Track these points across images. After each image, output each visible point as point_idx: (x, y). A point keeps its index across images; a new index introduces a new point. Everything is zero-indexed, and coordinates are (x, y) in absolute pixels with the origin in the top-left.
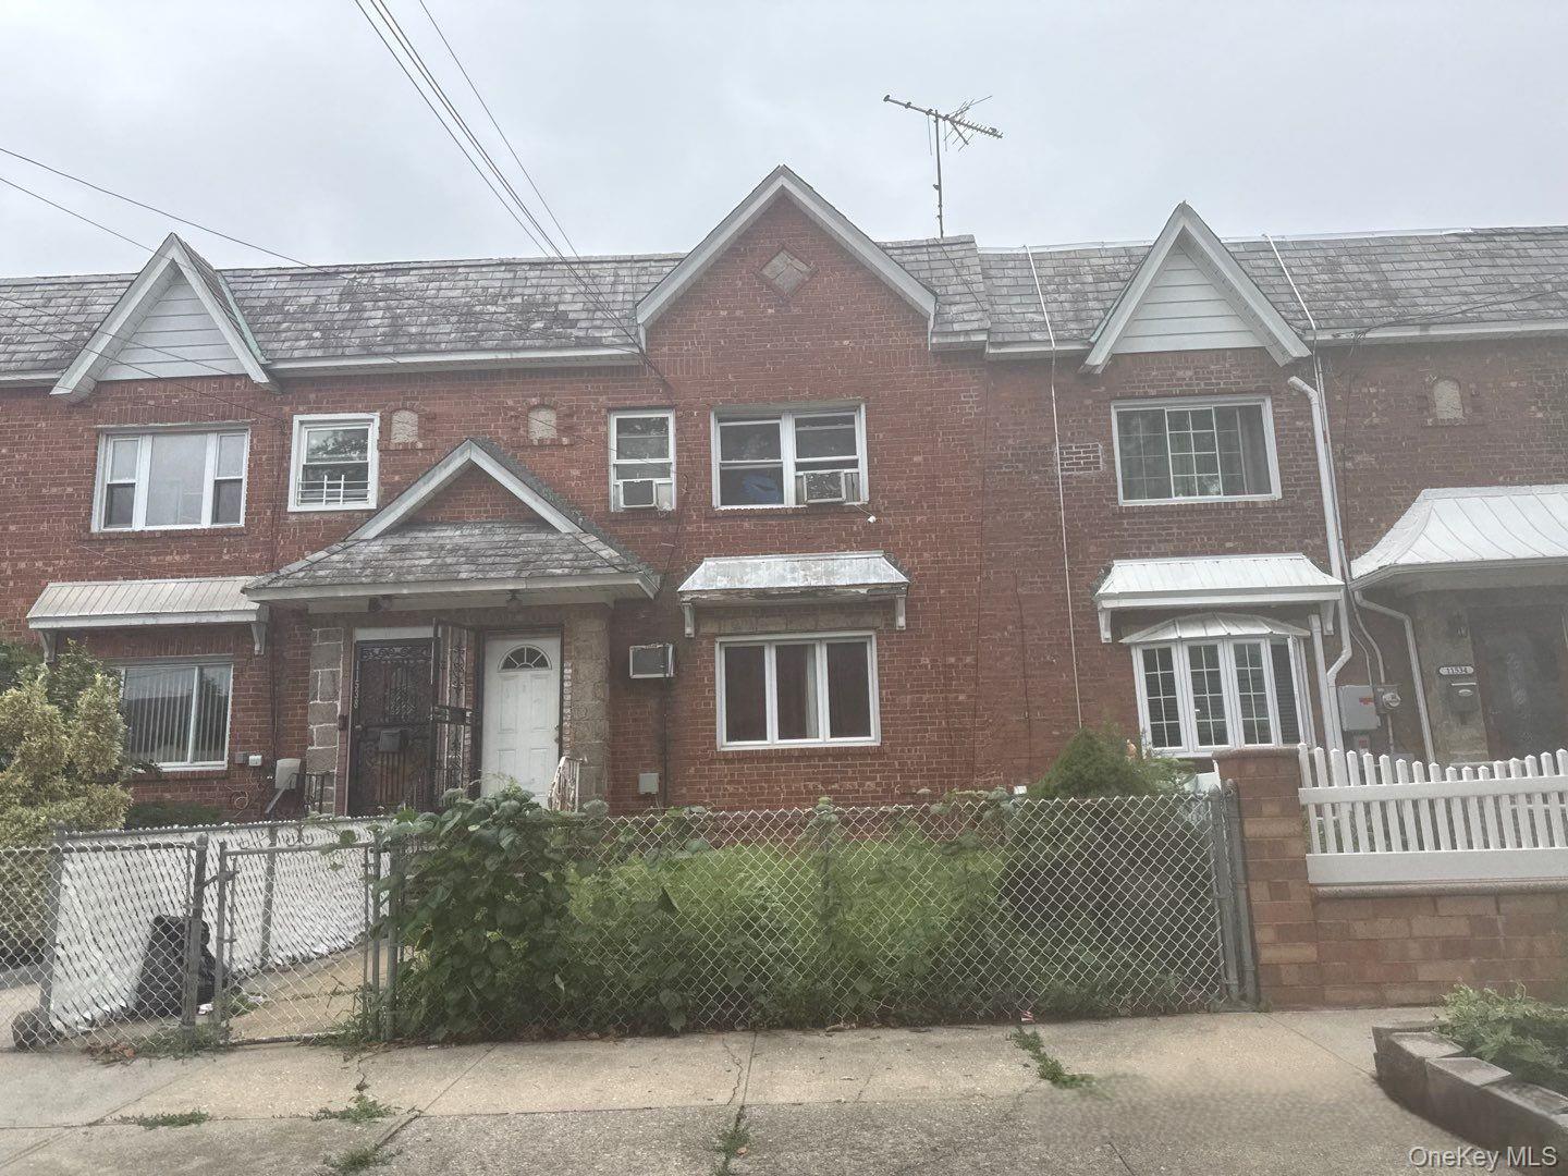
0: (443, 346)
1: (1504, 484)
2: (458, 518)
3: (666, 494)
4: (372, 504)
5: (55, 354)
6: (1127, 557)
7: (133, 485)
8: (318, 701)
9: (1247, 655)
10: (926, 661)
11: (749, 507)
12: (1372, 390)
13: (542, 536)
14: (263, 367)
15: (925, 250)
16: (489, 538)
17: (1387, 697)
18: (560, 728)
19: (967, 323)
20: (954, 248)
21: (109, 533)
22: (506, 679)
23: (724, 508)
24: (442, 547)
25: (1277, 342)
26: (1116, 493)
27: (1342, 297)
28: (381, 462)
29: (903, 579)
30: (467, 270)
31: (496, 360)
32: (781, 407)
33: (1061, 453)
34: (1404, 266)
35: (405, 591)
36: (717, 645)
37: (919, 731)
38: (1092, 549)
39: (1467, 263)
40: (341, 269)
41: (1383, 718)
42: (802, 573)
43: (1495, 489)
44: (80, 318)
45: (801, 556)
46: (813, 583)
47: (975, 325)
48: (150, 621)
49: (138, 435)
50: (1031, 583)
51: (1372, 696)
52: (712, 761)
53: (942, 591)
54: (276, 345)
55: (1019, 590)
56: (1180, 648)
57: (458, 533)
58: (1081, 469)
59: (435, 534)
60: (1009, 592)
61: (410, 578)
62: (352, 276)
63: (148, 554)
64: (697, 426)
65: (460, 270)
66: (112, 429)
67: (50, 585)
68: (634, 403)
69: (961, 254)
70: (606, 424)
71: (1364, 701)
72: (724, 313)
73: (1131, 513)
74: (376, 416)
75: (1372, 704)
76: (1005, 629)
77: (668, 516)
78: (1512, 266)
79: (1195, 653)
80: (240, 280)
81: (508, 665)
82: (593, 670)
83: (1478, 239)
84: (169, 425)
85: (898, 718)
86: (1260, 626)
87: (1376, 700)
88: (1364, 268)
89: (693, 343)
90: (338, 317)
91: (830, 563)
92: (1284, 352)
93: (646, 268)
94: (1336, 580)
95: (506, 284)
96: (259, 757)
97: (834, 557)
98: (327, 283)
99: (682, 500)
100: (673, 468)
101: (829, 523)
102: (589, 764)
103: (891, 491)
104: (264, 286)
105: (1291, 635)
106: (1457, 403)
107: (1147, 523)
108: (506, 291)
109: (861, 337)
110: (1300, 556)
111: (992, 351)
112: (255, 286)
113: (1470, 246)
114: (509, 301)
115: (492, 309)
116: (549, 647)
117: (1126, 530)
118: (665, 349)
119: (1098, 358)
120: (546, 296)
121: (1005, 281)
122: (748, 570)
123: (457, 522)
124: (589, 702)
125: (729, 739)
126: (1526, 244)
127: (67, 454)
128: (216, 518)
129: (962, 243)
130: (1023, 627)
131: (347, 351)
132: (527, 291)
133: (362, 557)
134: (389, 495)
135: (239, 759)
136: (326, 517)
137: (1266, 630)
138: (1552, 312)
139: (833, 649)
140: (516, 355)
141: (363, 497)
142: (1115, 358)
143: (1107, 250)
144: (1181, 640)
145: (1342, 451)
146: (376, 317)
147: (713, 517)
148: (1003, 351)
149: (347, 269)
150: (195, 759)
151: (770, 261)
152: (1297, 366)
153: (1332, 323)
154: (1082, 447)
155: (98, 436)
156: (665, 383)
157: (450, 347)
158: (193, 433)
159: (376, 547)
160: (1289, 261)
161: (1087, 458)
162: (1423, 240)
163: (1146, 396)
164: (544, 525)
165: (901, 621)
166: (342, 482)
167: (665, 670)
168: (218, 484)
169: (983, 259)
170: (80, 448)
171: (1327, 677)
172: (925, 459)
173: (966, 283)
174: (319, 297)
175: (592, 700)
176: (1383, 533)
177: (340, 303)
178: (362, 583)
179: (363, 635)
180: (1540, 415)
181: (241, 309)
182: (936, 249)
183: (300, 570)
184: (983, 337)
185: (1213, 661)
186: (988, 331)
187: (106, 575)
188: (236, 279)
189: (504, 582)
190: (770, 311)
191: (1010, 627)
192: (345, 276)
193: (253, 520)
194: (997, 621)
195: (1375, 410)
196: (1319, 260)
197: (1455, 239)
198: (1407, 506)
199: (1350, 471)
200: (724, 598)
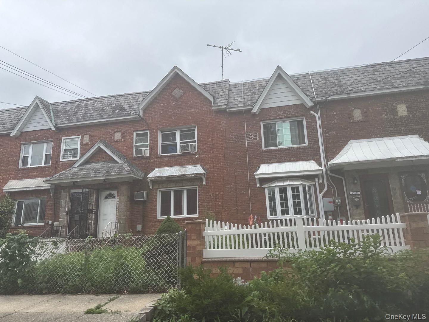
0: (94, 118)
1: (375, 138)
2: (97, 161)
4: (78, 158)
5: (12, 126)
6: (264, 163)
7: (28, 156)
8: (62, 208)
9: (295, 190)
10: (211, 194)
11: (167, 154)
12: (335, 113)
13: (114, 165)
14: (55, 127)
15: (216, 84)
16: (102, 166)
17: (337, 201)
18: (116, 214)
19: (222, 103)
21: (22, 168)
22: (105, 201)
23: (162, 155)
24: (91, 168)
25: (305, 102)
26: (262, 146)
27: (326, 87)
28: (81, 147)
29: (203, 172)
30: (105, 98)
32: (176, 128)
33: (247, 136)
34: (347, 77)
36: (158, 191)
38: (255, 162)
39: (366, 74)
41: (337, 207)
42: (178, 171)
43: (371, 139)
45: (179, 167)
46: (180, 174)
48: (28, 189)
49: (30, 144)
50: (239, 171)
51: (332, 201)
52: (155, 222)
53: (215, 175)
54: (58, 121)
55: (235, 173)
56: (277, 188)
57: (96, 165)
58: (252, 140)
59: (90, 165)
60: (233, 174)
62: (79, 102)
63: (30, 173)
64: (155, 134)
65: (103, 99)
66: (23, 143)
67: (9, 181)
68: (140, 129)
69: (224, 84)
70: (133, 135)
71: (330, 202)
72: (162, 105)
73: (265, 151)
74: (80, 136)
75: (332, 204)
76: (232, 184)
77: (147, 158)
78: (380, 74)
79: (281, 189)
81: (106, 198)
83: (371, 67)
84: (36, 141)
85: (203, 209)
86: (300, 181)
87: (334, 202)
88: (335, 78)
89: (154, 113)
90: (73, 113)
91: (186, 168)
92: (308, 105)
94: (323, 168)
95: (113, 101)
96: (51, 222)
98: (73, 104)
99: (150, 154)
100: (149, 145)
101: (187, 158)
102: (122, 223)
103: (203, 148)
104: (60, 106)
105: (307, 183)
106: (360, 115)
107: (270, 154)
108: (112, 103)
109: (196, 108)
110: (313, 161)
111: (227, 110)
112: (57, 106)
113: (368, 69)
114: (112, 106)
115: (108, 108)
116: (115, 193)
117: (264, 156)
118: (147, 115)
120: (121, 103)
121: (235, 91)
122: (165, 171)
125: (161, 216)
126: (386, 67)
127: (14, 150)
128: (45, 163)
129: (226, 81)
130: (236, 184)
131: (73, 121)
132: (117, 103)
133: (72, 172)
134: (82, 156)
135: (47, 223)
136: (68, 162)
137: (300, 183)
138: (388, 87)
139: (189, 191)
140: (111, 119)
141: (76, 157)
142: (262, 110)
144: (276, 186)
145: (325, 131)
146: (82, 112)
147: (158, 157)
148: (230, 110)
150: (38, 222)
151: (174, 90)
152: (312, 108)
153: (321, 95)
154: (252, 134)
155: (21, 145)
156: (147, 124)
157: (96, 118)
158: (41, 143)
159: (76, 169)
160: (314, 79)
161: (254, 137)
162: (354, 69)
163: (270, 119)
164: (117, 163)
165: (204, 183)
166: (72, 153)
167: (143, 198)
168: (46, 155)
169: (230, 85)
170: (17, 148)
171: (320, 196)
172: (211, 139)
173: (224, 92)
174: (70, 108)
175: (124, 206)
176: (338, 154)
177: (75, 109)
179: (73, 191)
180: (386, 117)
181: (53, 112)
182: (219, 84)
183: (57, 176)
184: (226, 107)
185: (285, 191)
186: (227, 105)
187: (21, 178)
188: (54, 105)
189: (100, 177)
190: (173, 103)
191: (233, 184)
192: (77, 102)
193: (52, 163)
194: (229, 182)
195: (336, 119)
196: (322, 77)
197: (364, 67)
198: (345, 146)
199: (328, 136)
200: (158, 178)
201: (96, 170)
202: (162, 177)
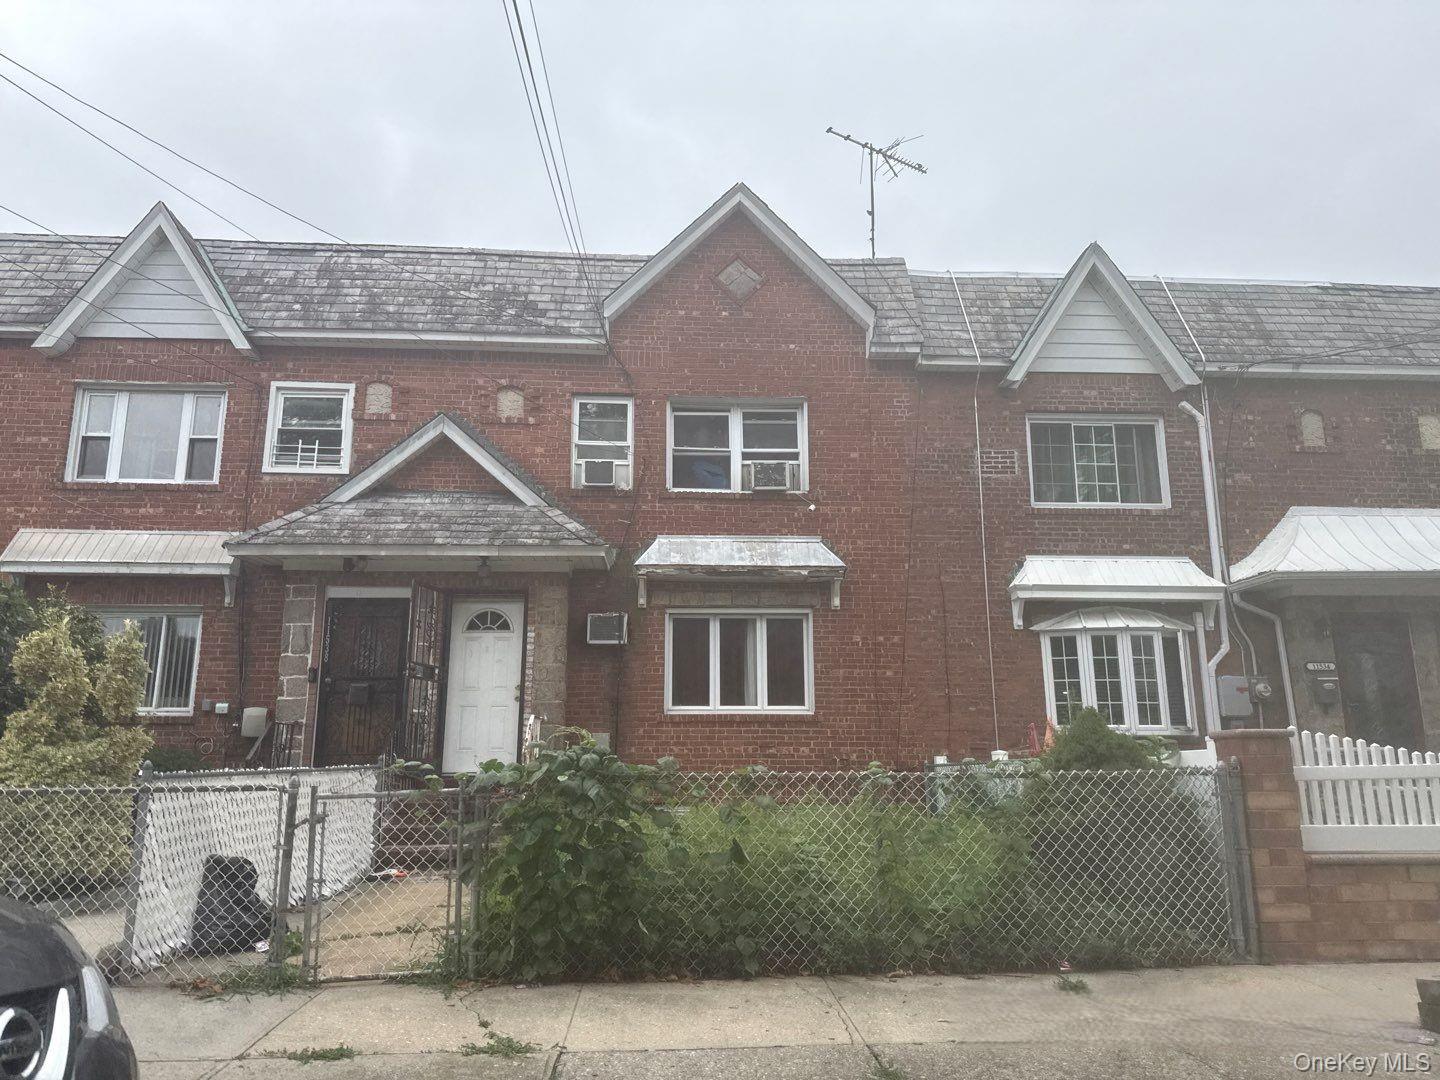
0: (420, 325)
1: (1359, 505)
2: (427, 486)
3: (624, 474)
4: (344, 468)
5: (35, 309)
6: (1036, 553)
7: (108, 439)
8: (290, 654)
9: (1142, 644)
10: (857, 638)
11: (700, 490)
12: (1250, 418)
13: (510, 508)
14: (246, 334)
16: (458, 507)
17: (1260, 687)
18: (522, 688)
19: (902, 337)
20: (887, 268)
21: (77, 484)
22: (468, 639)
23: (676, 490)
24: (415, 513)
25: (1171, 370)
26: (1028, 496)
27: (1225, 334)
28: (355, 429)
29: (840, 563)
30: (439, 256)
31: (469, 343)
32: (730, 400)
33: (982, 457)
34: (1274, 311)
35: (383, 553)
36: (667, 616)
37: (849, 702)
38: (1007, 544)
39: (1328, 312)
40: (318, 247)
41: (1255, 705)
42: (749, 553)
43: (1350, 510)
44: (62, 276)
45: (746, 538)
46: (759, 563)
47: (910, 339)
49: (116, 391)
50: (953, 572)
51: (1247, 685)
52: (660, 723)
53: (873, 576)
54: (257, 314)
55: (942, 578)
56: (1084, 636)
57: (428, 501)
58: (999, 473)
59: (407, 501)
60: (934, 580)
61: (387, 541)
62: (329, 254)
63: (120, 506)
64: (654, 414)
65: (433, 256)
66: (87, 384)
67: (22, 530)
68: (597, 389)
69: (894, 274)
70: (570, 407)
71: (1241, 690)
72: (682, 312)
73: (1041, 514)
74: (352, 387)
75: (1247, 694)
76: (929, 612)
77: (626, 495)
78: (1366, 317)
79: (1097, 643)
80: (220, 250)
81: (472, 626)
82: (554, 635)
83: (1336, 292)
84: (147, 383)
85: (831, 690)
86: (1155, 621)
87: (1251, 689)
88: (1242, 310)
89: (653, 338)
90: (316, 291)
91: (773, 545)
92: (1177, 379)
93: (608, 267)
94: (1217, 583)
95: (477, 272)
96: (227, 705)
97: (777, 540)
98: (305, 259)
99: (639, 481)
100: (632, 450)
101: (774, 509)
102: (548, 722)
103: (829, 482)
104: (244, 257)
105: (1180, 629)
106: (1320, 433)
107: (1055, 524)
108: (477, 279)
109: (806, 342)
110: (1187, 559)
111: (924, 362)
112: (234, 257)
113: (1330, 298)
114: (481, 288)
115: (465, 294)
116: (513, 612)
117: (1036, 529)
118: (627, 342)
119: (1017, 375)
120: (516, 286)
121: (932, 302)
122: (698, 548)
123: (427, 490)
124: (550, 663)
125: (675, 703)
127: (44, 405)
128: (189, 476)
129: (894, 264)
130: (945, 611)
131: (327, 324)
132: (499, 280)
133: (338, 519)
134: (362, 463)
135: (206, 706)
136: (300, 479)
137: (1158, 624)
138: (1400, 359)
139: (773, 625)
140: (489, 339)
141: (336, 462)
142: (1030, 375)
143: (1021, 279)
144: (1085, 630)
145: (1224, 469)
146: (354, 293)
147: (666, 498)
148: (933, 363)
149: (323, 248)
150: (159, 705)
151: (725, 268)
152: (1188, 393)
153: (1218, 356)
154: (1001, 453)
155: (75, 390)
156: (627, 375)
157: (426, 327)
158: (170, 392)
159: (350, 510)
160: (1179, 300)
161: (1004, 463)
162: (1290, 290)
163: (1057, 411)
164: (509, 497)
165: (837, 602)
166: (316, 447)
167: (620, 637)
168: (192, 442)
169: (914, 280)
170: (57, 400)
171: (1209, 667)
172: (861, 455)
173: (899, 300)
174: (298, 272)
175: (553, 659)
176: (1257, 543)
177: (318, 278)
178: (341, 544)
179: (336, 592)
180: (1389, 447)
181: (222, 278)
182: (872, 268)
183: (278, 528)
184: (917, 350)
185: (1113, 650)
186: (921, 345)
187: (79, 523)
188: (216, 250)
189: (477, 548)
190: (724, 313)
191: (934, 612)
192: (322, 254)
193: (227, 478)
194: (921, 605)
195: (1252, 435)
196: (1204, 302)
197: (1316, 290)
198: (1278, 521)
199: (1230, 487)
200: (678, 572)
201: (446, 526)
202: (691, 568)
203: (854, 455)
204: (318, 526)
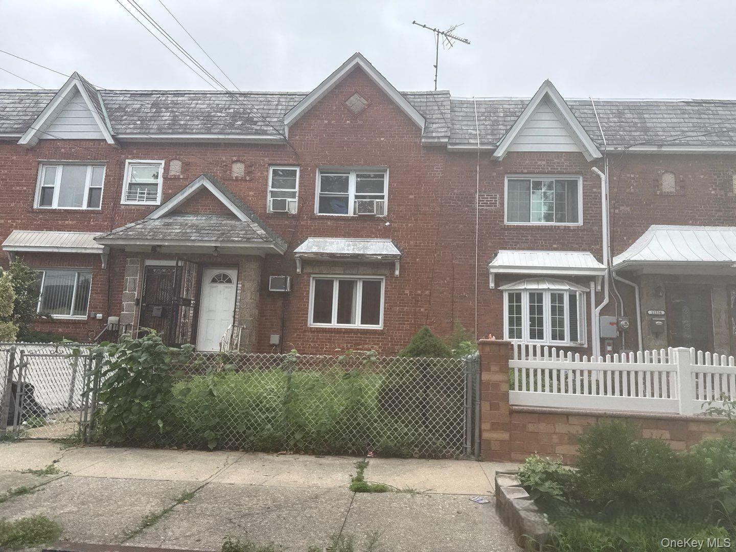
0: (194, 131)
1: (692, 225)
2: (197, 211)
3: (293, 205)
4: (158, 203)
5: (21, 125)
6: (505, 249)
7: (53, 188)
8: (127, 292)
9: (557, 298)
10: (407, 292)
11: (331, 215)
12: (632, 176)
13: (233, 222)
14: (113, 136)
15: (425, 96)
16: (208, 222)
17: (623, 323)
18: (235, 311)
19: (439, 133)
20: (439, 96)
21: (41, 209)
22: (213, 287)
23: (319, 214)
24: (186, 224)
25: (587, 151)
26: (503, 218)
27: (622, 129)
28: (164, 183)
29: (399, 253)
30: (211, 96)
31: (218, 138)
32: (349, 168)
33: (479, 198)
34: (655, 116)
35: (166, 244)
36: (311, 279)
37: (401, 324)
38: (490, 244)
39: (686, 116)
40: (154, 92)
41: (620, 333)
42: (353, 247)
43: (687, 227)
44: (34, 109)
45: (353, 239)
46: (357, 252)
47: (443, 134)
48: (56, 250)
49: (57, 165)
50: (460, 258)
51: (616, 321)
52: (305, 331)
53: (417, 260)
54: (120, 127)
55: (454, 261)
56: (525, 293)
57: (195, 218)
58: (488, 206)
59: (185, 218)
60: (449, 262)
61: (169, 238)
62: (158, 96)
63: (57, 220)
64: (310, 175)
65: (208, 95)
66: (44, 161)
67: (14, 231)
68: (282, 162)
69: (442, 99)
70: (267, 171)
71: (612, 324)
72: (326, 122)
73: (509, 228)
74: (163, 162)
75: (615, 326)
76: (445, 279)
77: (293, 216)
78: (709, 119)
79: (532, 296)
80: (108, 95)
81: (214, 281)
82: (251, 285)
83: (695, 105)
84: (70, 161)
85: (392, 317)
86: (566, 286)
87: (618, 323)
88: (635, 116)
89: (310, 135)
90: (149, 114)
91: (366, 243)
92: (590, 155)
93: (293, 98)
94: (605, 266)
95: (228, 103)
96: (101, 315)
97: (369, 241)
98: (146, 99)
99: (300, 209)
100: (297, 195)
101: (367, 224)
102: (246, 329)
103: (398, 211)
104: (118, 98)
105: (578, 290)
106: (673, 184)
107: (517, 233)
108: (227, 106)
109: (390, 137)
110: (589, 253)
111: (450, 147)
112: (114, 98)
113: (690, 108)
114: (228, 111)
115: (219, 114)
116: (233, 274)
117: (506, 236)
118: (297, 137)
119: (500, 153)
120: (245, 109)
121: (461, 114)
122: (328, 244)
123: (196, 213)
124: (248, 300)
125: (314, 322)
126: (718, 108)
127: (25, 172)
128: (89, 205)
129: (443, 94)
130: (454, 279)
131: (151, 131)
132: (237, 107)
133: (150, 227)
134: (166, 199)
135: (92, 316)
136: (138, 207)
137: (567, 287)
138: (724, 142)
139: (366, 284)
140: (227, 137)
141: (155, 199)
142: (509, 154)
143: (512, 101)
144: (526, 290)
145: (614, 204)
146: (166, 116)
147: (313, 218)
148: (455, 147)
149: (156, 93)
150: (74, 314)
151: (350, 98)
152: (596, 162)
153: (615, 142)
154: (489, 195)
155: (38, 164)
156: (296, 154)
157: (197, 131)
158: (81, 165)
159: (157, 223)
160: (600, 111)
161: (491, 201)
162: (666, 104)
163: (522, 173)
164: (235, 217)
165: (397, 273)
166: (146, 192)
167: (286, 288)
168: (91, 189)
169: (451, 102)
170: (31, 169)
171: (595, 312)
172: (415, 197)
173: (442, 113)
174: (142, 105)
175: (250, 298)
176: (630, 245)
177: (151, 108)
178: (147, 239)
179: (149, 262)
180: (713, 192)
181: (107, 108)
182: (431, 96)
183: (121, 231)
184: (446, 140)
185: (540, 300)
186: (449, 137)
187: (39, 228)
188: (106, 95)
189: (210, 242)
190: (348, 122)
191: (448, 279)
192: (155, 96)
193: (105, 207)
194: (442, 275)
195: (632, 185)
196: (614, 111)
197: (683, 104)
198: (643, 233)
199: (617, 214)
200: (314, 256)
201: (198, 229)
202: (322, 254)
203: (411, 197)
204: (140, 230)
